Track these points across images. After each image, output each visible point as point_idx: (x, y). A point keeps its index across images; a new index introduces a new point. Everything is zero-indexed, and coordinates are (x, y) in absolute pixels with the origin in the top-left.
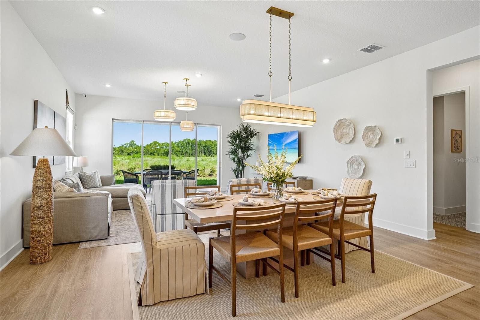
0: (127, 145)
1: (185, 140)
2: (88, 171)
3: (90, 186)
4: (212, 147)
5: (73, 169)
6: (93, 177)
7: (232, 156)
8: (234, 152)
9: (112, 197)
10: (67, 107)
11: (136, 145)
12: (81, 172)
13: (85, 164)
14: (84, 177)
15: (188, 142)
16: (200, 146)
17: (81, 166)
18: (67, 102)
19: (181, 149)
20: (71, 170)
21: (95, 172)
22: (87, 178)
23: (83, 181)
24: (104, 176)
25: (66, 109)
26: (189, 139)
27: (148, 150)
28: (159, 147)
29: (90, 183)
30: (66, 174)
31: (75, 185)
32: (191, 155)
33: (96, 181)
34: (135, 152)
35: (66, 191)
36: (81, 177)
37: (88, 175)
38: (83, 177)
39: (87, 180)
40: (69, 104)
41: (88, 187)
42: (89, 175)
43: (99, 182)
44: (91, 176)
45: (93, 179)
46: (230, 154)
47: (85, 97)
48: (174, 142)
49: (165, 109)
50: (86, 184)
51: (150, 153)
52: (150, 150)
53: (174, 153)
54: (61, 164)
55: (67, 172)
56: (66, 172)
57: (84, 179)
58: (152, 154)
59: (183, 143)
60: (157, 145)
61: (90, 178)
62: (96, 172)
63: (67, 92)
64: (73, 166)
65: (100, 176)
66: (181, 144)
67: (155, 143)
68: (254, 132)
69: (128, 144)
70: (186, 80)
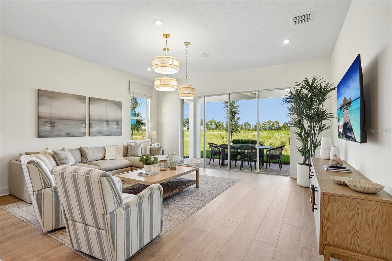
18: (129, 89)
49: (166, 77)
70: (167, 36)
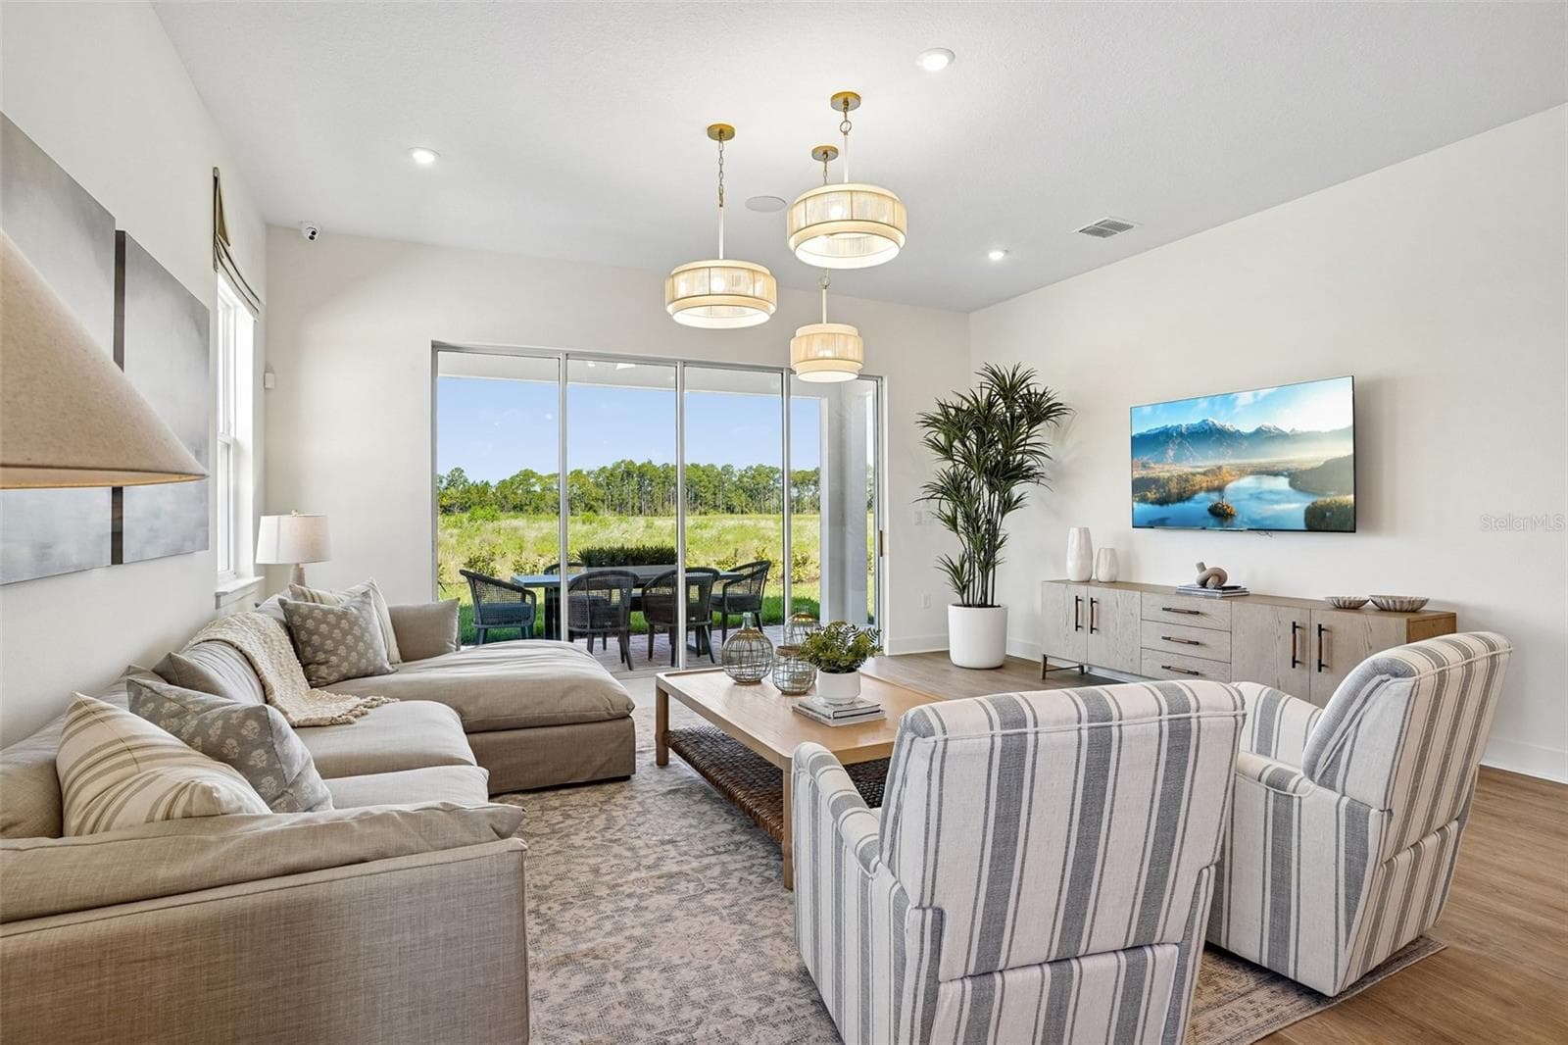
0: (441, 482)
1: (619, 465)
2: (330, 586)
3: (344, 668)
4: (702, 484)
5: (256, 575)
6: (356, 618)
7: (947, 507)
8: (954, 489)
9: (464, 728)
10: (217, 257)
11: (466, 481)
12: (296, 595)
13: (315, 551)
14: (310, 624)
15: (627, 472)
16: (664, 482)
17: (296, 562)
18: (220, 231)
19: (608, 493)
20: (250, 578)
21: (365, 594)
22: (328, 624)
23: (308, 643)
24: (408, 609)
25: (215, 267)
26: (632, 462)
27: (505, 497)
28: (537, 488)
29: (342, 650)
30: (218, 606)
31: (242, 724)
32: (636, 511)
33: (373, 637)
34: (466, 503)
35: (150, 820)
36: (297, 620)
37: (330, 612)
38: (304, 618)
39: (323, 637)
40: (230, 242)
41: (329, 674)
42: (338, 608)
43: (383, 644)
44: (344, 615)
45: (357, 631)
46: (941, 498)
47: (312, 238)
48: (585, 473)
49: (721, 257)
50: (321, 657)
51: (510, 506)
52: (511, 497)
53: (586, 505)
54: (177, 552)
55: (225, 593)
56: (218, 596)
57: (311, 633)
58: (519, 508)
59: (612, 475)
60: (533, 480)
61: (344, 624)
62: (371, 593)
63: (216, 180)
64: (257, 562)
65: (391, 611)
66: (608, 477)
67: (527, 475)
68: (1049, 400)
69: (444, 480)
70: (846, 102)
